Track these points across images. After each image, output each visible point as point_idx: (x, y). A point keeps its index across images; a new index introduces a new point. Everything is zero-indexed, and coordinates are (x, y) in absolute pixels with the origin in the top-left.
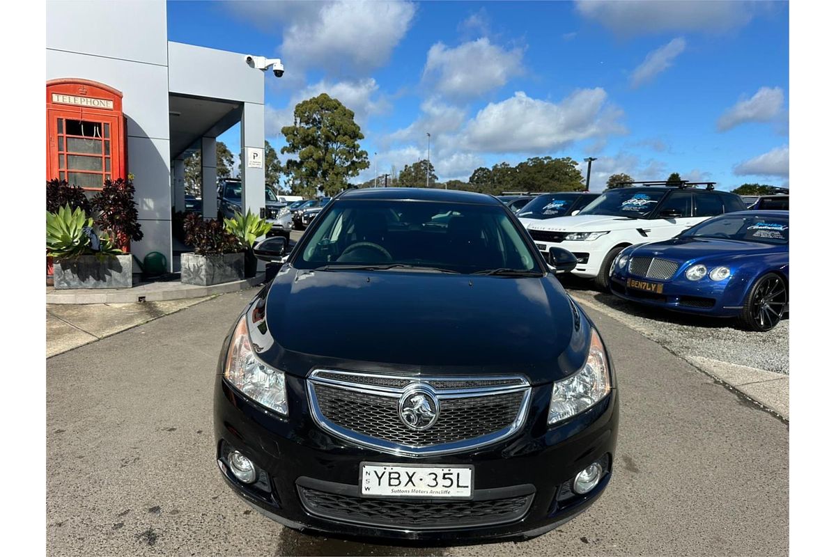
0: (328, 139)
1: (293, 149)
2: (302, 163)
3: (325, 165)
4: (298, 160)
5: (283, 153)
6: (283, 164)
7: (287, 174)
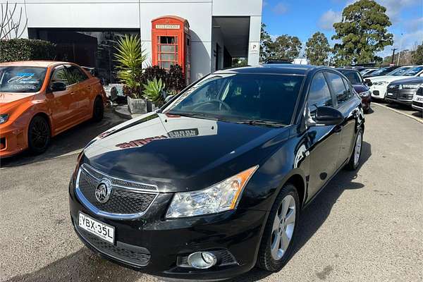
0: (364, 28)
1: (340, 36)
2: (344, 45)
3: (359, 45)
4: (342, 44)
5: (332, 39)
6: (332, 47)
7: (334, 52)
